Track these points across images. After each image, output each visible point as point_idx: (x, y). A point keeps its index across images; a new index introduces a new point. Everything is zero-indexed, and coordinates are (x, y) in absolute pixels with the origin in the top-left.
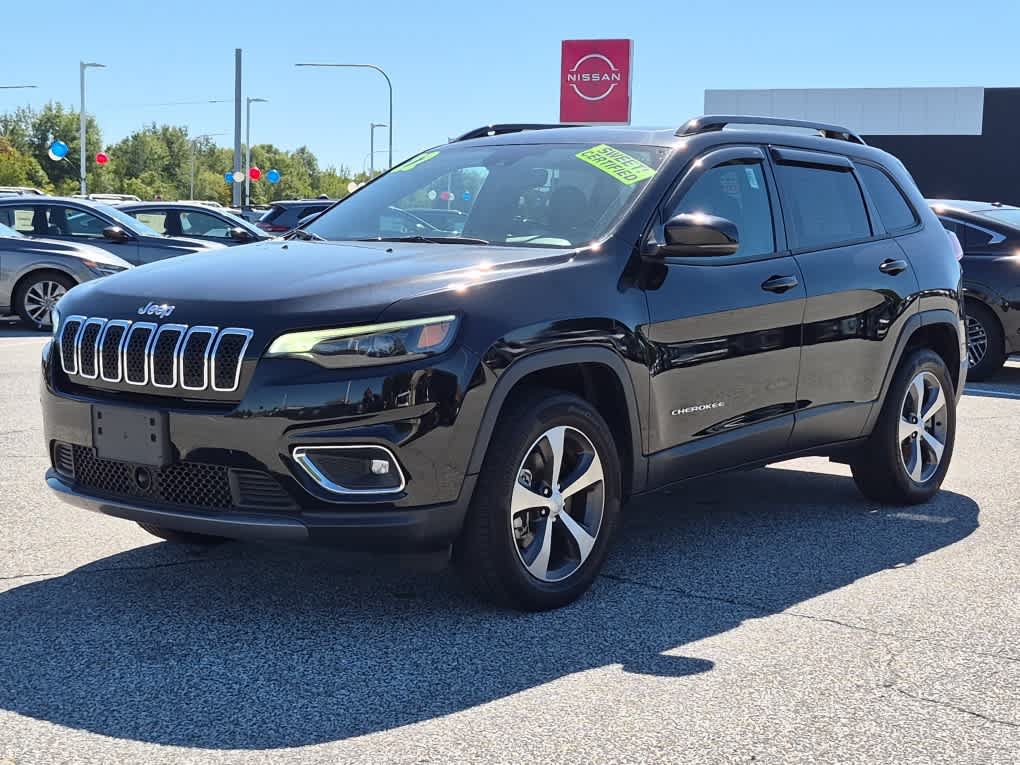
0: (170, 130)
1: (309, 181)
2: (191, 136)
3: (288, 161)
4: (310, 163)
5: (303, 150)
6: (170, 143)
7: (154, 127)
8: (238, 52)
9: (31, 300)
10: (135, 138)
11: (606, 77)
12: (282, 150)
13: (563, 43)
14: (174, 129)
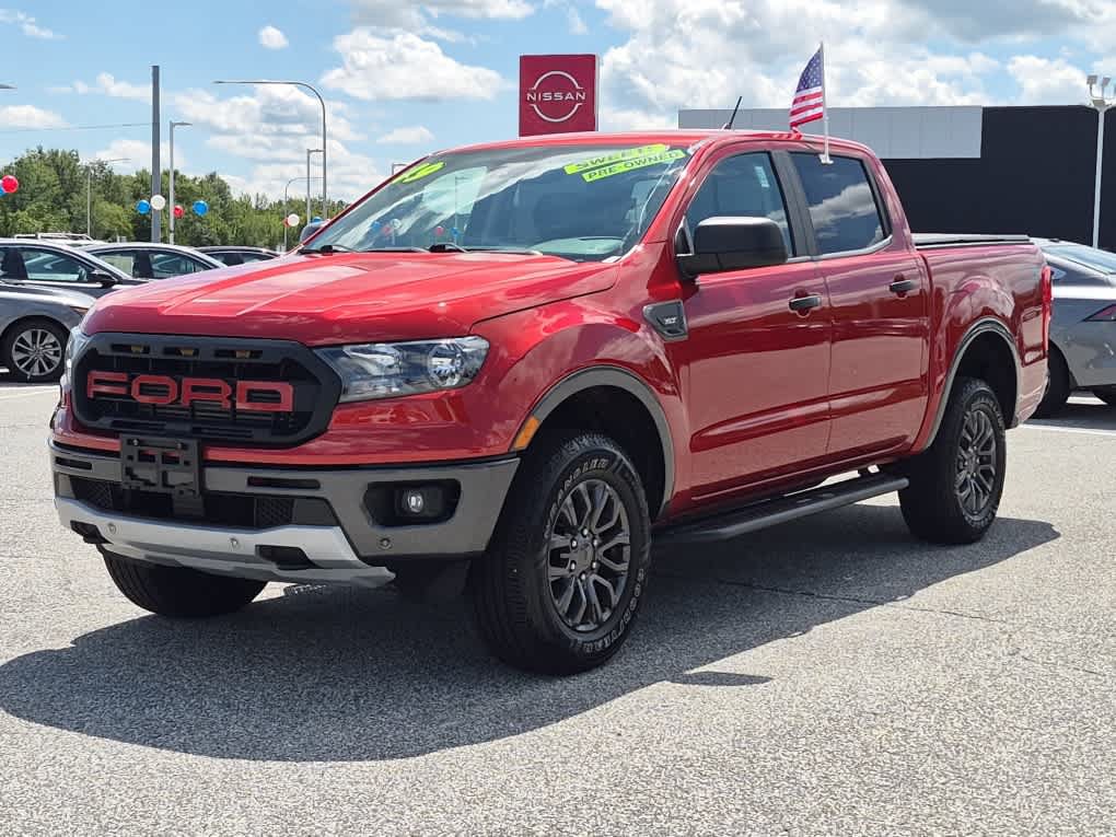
0: (60, 154)
1: (221, 211)
2: (84, 161)
3: (197, 189)
4: (222, 190)
5: (212, 177)
6: (59, 170)
7: (40, 152)
8: (156, 69)
9: (19, 349)
10: (20, 163)
11: (569, 96)
12: (190, 176)
13: (521, 57)
14: (63, 152)
